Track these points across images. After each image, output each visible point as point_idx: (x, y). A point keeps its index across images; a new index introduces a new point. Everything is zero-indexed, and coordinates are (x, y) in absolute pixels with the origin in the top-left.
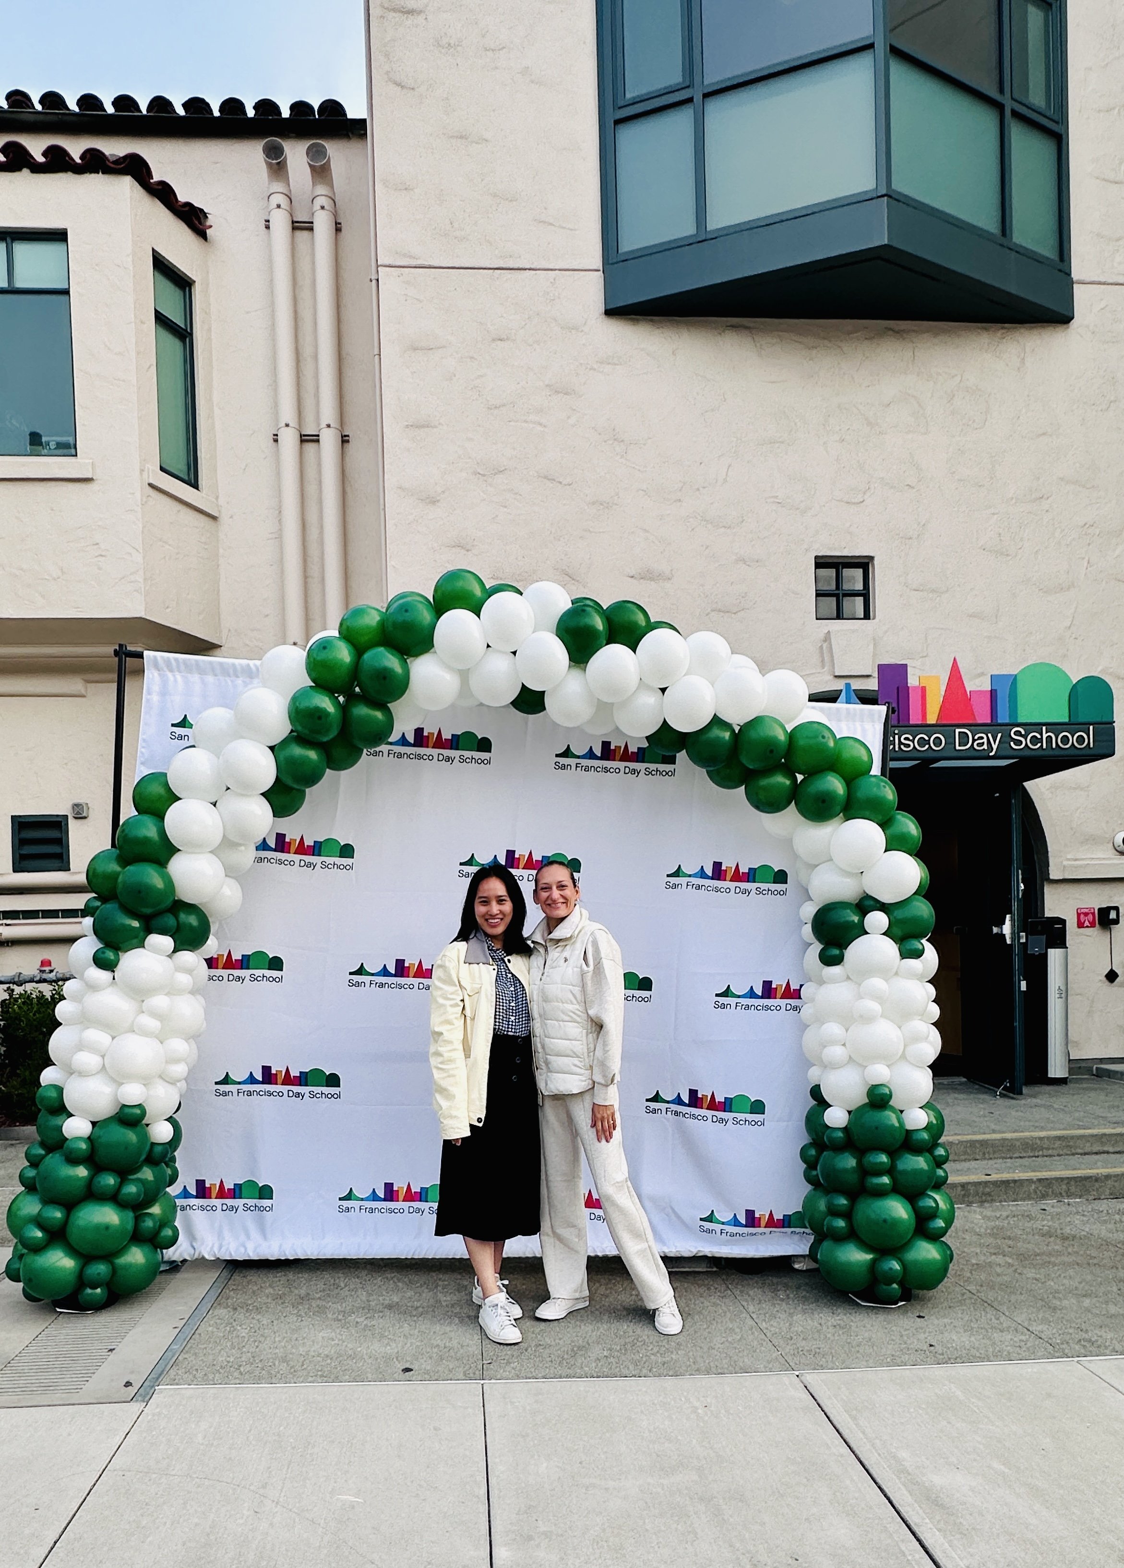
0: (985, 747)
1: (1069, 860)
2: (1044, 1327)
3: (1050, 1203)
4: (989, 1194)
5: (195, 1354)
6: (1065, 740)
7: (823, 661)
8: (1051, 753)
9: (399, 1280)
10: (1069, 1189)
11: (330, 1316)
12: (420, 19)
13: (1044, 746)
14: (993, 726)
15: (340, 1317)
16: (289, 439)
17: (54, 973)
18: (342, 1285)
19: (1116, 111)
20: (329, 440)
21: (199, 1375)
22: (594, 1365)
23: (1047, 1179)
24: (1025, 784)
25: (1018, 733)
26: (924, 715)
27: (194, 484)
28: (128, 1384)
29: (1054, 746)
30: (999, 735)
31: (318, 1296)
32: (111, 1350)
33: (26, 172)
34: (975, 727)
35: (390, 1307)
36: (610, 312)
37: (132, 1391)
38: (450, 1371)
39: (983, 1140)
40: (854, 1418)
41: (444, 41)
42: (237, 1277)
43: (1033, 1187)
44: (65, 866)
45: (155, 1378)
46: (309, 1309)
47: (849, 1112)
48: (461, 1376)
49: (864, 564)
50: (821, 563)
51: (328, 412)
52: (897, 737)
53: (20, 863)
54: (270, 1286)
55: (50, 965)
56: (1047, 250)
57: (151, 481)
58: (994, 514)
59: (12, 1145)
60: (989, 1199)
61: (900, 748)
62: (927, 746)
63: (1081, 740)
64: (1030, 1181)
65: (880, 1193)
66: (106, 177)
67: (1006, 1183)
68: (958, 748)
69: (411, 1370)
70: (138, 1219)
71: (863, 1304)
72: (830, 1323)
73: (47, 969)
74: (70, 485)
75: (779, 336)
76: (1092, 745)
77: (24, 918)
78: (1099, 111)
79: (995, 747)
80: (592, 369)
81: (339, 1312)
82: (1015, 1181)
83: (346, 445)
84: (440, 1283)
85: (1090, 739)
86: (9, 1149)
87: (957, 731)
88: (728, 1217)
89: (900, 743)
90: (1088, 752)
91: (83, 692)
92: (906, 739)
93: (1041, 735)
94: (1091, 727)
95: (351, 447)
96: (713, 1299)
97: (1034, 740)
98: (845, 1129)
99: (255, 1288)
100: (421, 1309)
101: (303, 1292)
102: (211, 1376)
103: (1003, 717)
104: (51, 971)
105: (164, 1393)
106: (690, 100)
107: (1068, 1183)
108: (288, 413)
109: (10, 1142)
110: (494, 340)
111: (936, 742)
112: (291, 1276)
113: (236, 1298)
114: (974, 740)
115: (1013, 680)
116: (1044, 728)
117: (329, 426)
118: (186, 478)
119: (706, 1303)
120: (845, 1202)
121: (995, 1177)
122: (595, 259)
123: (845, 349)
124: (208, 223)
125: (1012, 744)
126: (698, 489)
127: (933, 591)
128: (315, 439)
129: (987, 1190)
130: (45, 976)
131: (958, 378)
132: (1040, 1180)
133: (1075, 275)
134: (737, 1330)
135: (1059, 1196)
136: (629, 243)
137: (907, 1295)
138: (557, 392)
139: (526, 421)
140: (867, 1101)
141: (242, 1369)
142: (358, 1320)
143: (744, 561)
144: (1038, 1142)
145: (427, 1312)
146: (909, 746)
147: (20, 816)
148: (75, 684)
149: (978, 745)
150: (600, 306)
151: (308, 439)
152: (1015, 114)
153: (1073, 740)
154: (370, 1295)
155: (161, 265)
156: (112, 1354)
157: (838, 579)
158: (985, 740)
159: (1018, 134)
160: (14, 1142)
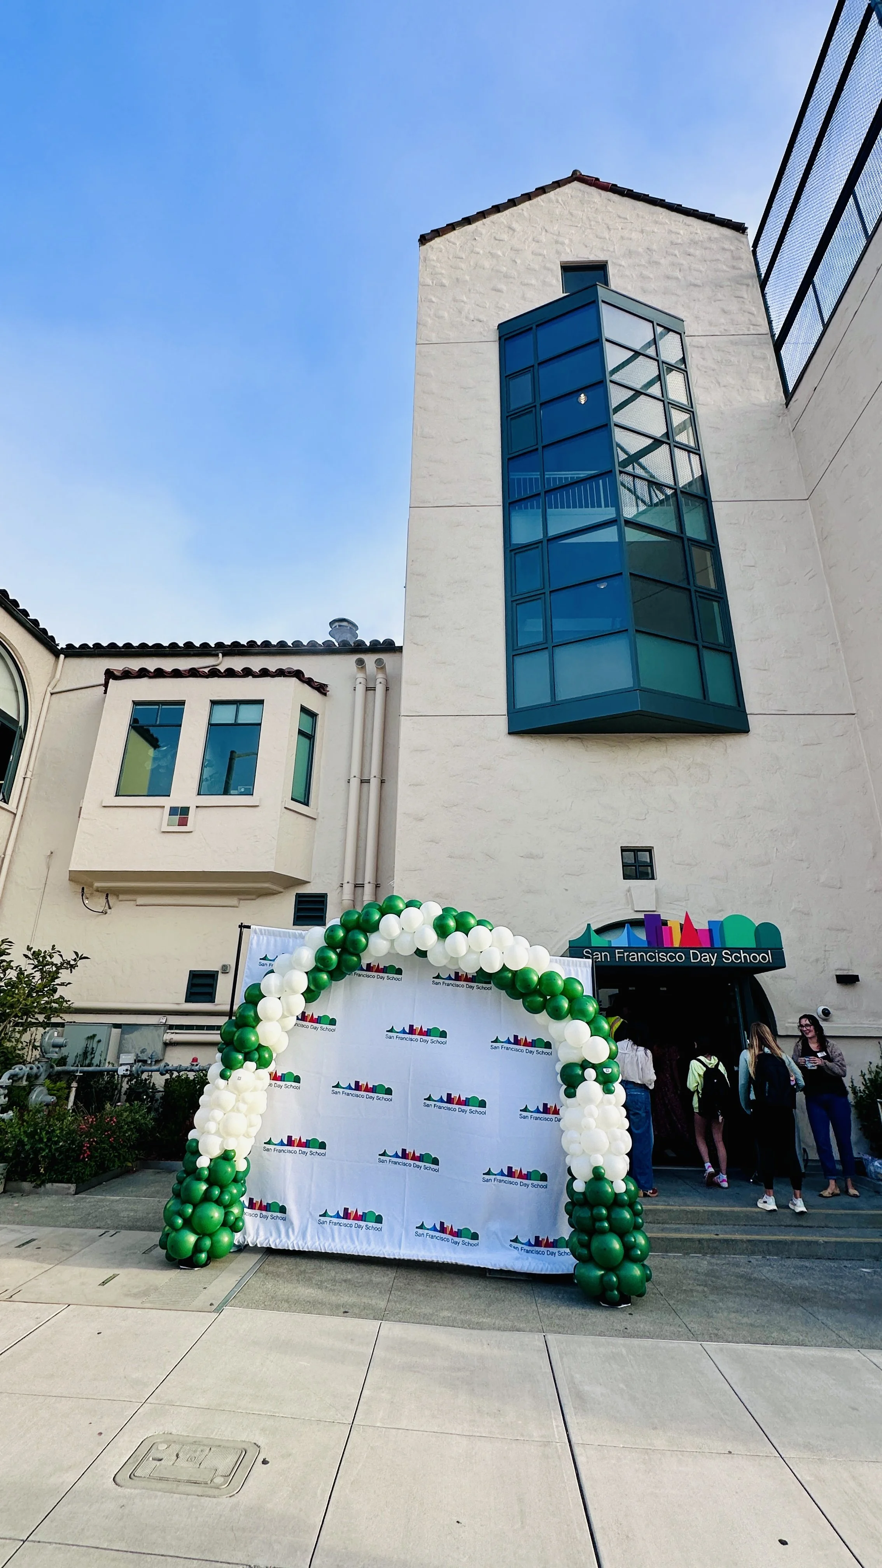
0: (708, 961)
1: (789, 1023)
2: (696, 1326)
3: (756, 1259)
4: (716, 1248)
5: (245, 1294)
6: (755, 958)
7: (628, 902)
8: (745, 965)
9: (353, 1268)
10: (769, 1249)
11: (314, 1282)
12: (427, 619)
13: (743, 961)
14: (712, 949)
15: (319, 1283)
16: (355, 783)
17: (198, 1066)
18: (324, 1267)
19: (760, 640)
20: (374, 783)
21: (246, 1304)
22: (441, 1320)
23: (753, 1241)
24: (755, 975)
25: (726, 953)
26: (672, 943)
27: (307, 804)
28: (211, 1304)
29: (749, 961)
30: (716, 954)
31: (310, 1271)
32: (205, 1288)
33: (250, 677)
34: (702, 950)
35: (345, 1281)
36: (509, 733)
37: (214, 1308)
38: (367, 1315)
39: (718, 1211)
40: (561, 1358)
41: (437, 627)
42: (271, 1258)
43: (745, 1245)
44: (212, 999)
45: (225, 1303)
46: (304, 1278)
47: (586, 1183)
48: (372, 1318)
49: (650, 850)
50: (624, 850)
51: (375, 770)
52: (657, 954)
53: (191, 997)
54: (287, 1264)
55: (197, 1061)
56: (731, 702)
57: (286, 806)
58: (719, 825)
59: (158, 1172)
60: (717, 1251)
61: (659, 960)
62: (674, 960)
63: (764, 958)
64: (742, 1241)
65: (603, 1232)
66: (284, 678)
67: (726, 1241)
68: (692, 961)
69: (347, 1312)
70: (227, 1214)
71: (603, 1305)
72: (578, 1313)
73: (195, 1063)
74: (247, 808)
75: (596, 742)
76: (771, 961)
77: (186, 1030)
78: (751, 641)
79: (714, 961)
80: (502, 758)
81: (319, 1281)
82: (733, 1240)
83: (383, 784)
84: (375, 1271)
85: (769, 958)
86: (157, 1175)
87: (691, 951)
88: (525, 1241)
89: (659, 957)
90: (769, 965)
91: (237, 905)
92: (662, 955)
93: (740, 955)
94: (769, 951)
95: (385, 785)
96: (521, 1295)
97: (737, 958)
98: (584, 1194)
99: (279, 1264)
100: (361, 1284)
101: (302, 1269)
102: (250, 1305)
103: (717, 945)
104: (197, 1065)
105: (227, 1310)
106: (547, 648)
107: (767, 1245)
108: (355, 770)
109: (157, 1170)
110: (454, 746)
111: (679, 958)
112: (298, 1260)
113: (267, 1268)
114: (701, 957)
115: (721, 924)
116: (741, 951)
117: (375, 777)
118: (303, 801)
119: (516, 1296)
120: (587, 1238)
121: (721, 1236)
122: (504, 710)
123: (630, 747)
124: (328, 689)
125: (724, 959)
126: (556, 813)
127: (688, 865)
128: (368, 781)
129: (715, 1245)
130: (194, 1068)
131: (692, 759)
132: (749, 1241)
133: (748, 712)
134: (525, 1311)
135: (764, 1254)
136: (519, 706)
137: (624, 1299)
138: (484, 769)
139: (468, 782)
140: (593, 1176)
141: (266, 1303)
142: (328, 1286)
143: (581, 848)
144: (755, 1215)
145: (364, 1285)
146: (664, 959)
147: (195, 971)
148: (233, 901)
149: (704, 959)
150: (507, 731)
151: (364, 782)
152: (704, 647)
153: (759, 958)
154: (336, 1273)
155: (304, 710)
156: (205, 1291)
157: (636, 857)
158: (708, 957)
159: (707, 655)
160: (159, 1171)
